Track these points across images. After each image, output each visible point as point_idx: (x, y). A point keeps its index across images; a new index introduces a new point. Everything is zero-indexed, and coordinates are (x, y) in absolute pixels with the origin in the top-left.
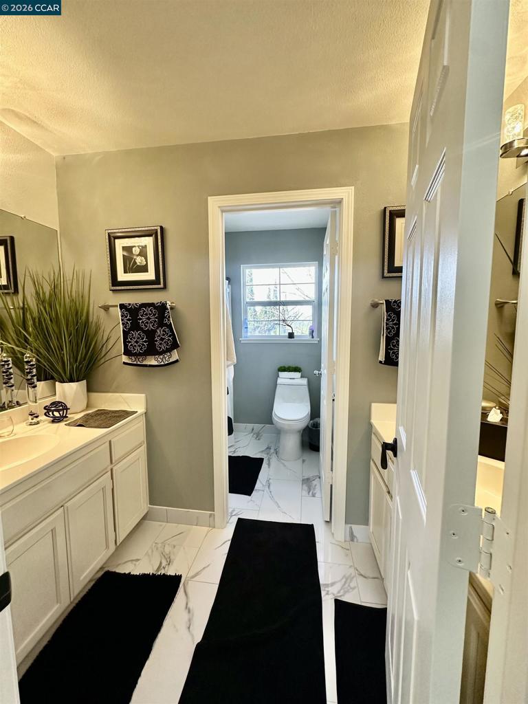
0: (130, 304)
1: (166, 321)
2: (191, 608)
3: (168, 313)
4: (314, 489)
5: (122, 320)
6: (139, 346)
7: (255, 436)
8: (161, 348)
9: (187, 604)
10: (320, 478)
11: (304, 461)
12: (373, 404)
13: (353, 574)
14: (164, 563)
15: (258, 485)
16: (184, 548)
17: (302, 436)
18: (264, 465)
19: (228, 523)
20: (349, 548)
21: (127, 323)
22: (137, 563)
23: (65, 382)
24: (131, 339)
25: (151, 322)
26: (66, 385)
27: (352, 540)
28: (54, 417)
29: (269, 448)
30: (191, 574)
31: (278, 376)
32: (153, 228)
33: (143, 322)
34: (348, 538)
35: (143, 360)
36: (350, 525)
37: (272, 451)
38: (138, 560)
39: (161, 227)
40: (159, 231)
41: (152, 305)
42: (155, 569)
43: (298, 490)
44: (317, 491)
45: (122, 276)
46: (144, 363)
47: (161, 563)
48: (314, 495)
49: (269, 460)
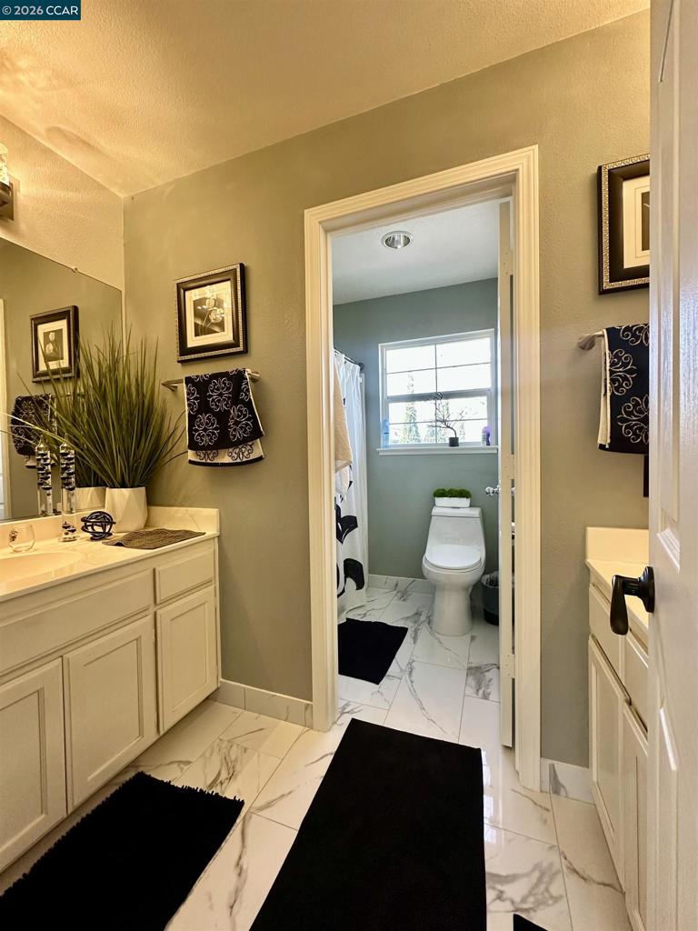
0: (197, 376)
1: (243, 396)
2: (245, 867)
3: (247, 384)
4: (487, 687)
5: (188, 399)
6: (208, 435)
7: (399, 595)
8: (235, 436)
9: (240, 858)
10: (498, 668)
11: (473, 638)
12: (590, 530)
13: (557, 866)
14: (224, 775)
15: (393, 669)
16: (259, 756)
17: (472, 598)
18: (408, 639)
19: (335, 723)
20: (549, 806)
21: (194, 403)
22: (186, 768)
23: (115, 487)
24: (199, 426)
25: (224, 400)
26: (116, 491)
27: (556, 792)
28: (94, 533)
29: (418, 614)
30: (258, 804)
31: (435, 505)
32: (231, 268)
33: (213, 400)
34: (547, 787)
35: (213, 457)
36: (550, 762)
37: (423, 618)
38: (189, 763)
39: (242, 265)
40: (238, 270)
41: (226, 374)
42: (209, 783)
43: (459, 684)
44: (493, 690)
45: (193, 341)
46: (215, 461)
47: (219, 774)
48: (486, 697)
49: (416, 631)
